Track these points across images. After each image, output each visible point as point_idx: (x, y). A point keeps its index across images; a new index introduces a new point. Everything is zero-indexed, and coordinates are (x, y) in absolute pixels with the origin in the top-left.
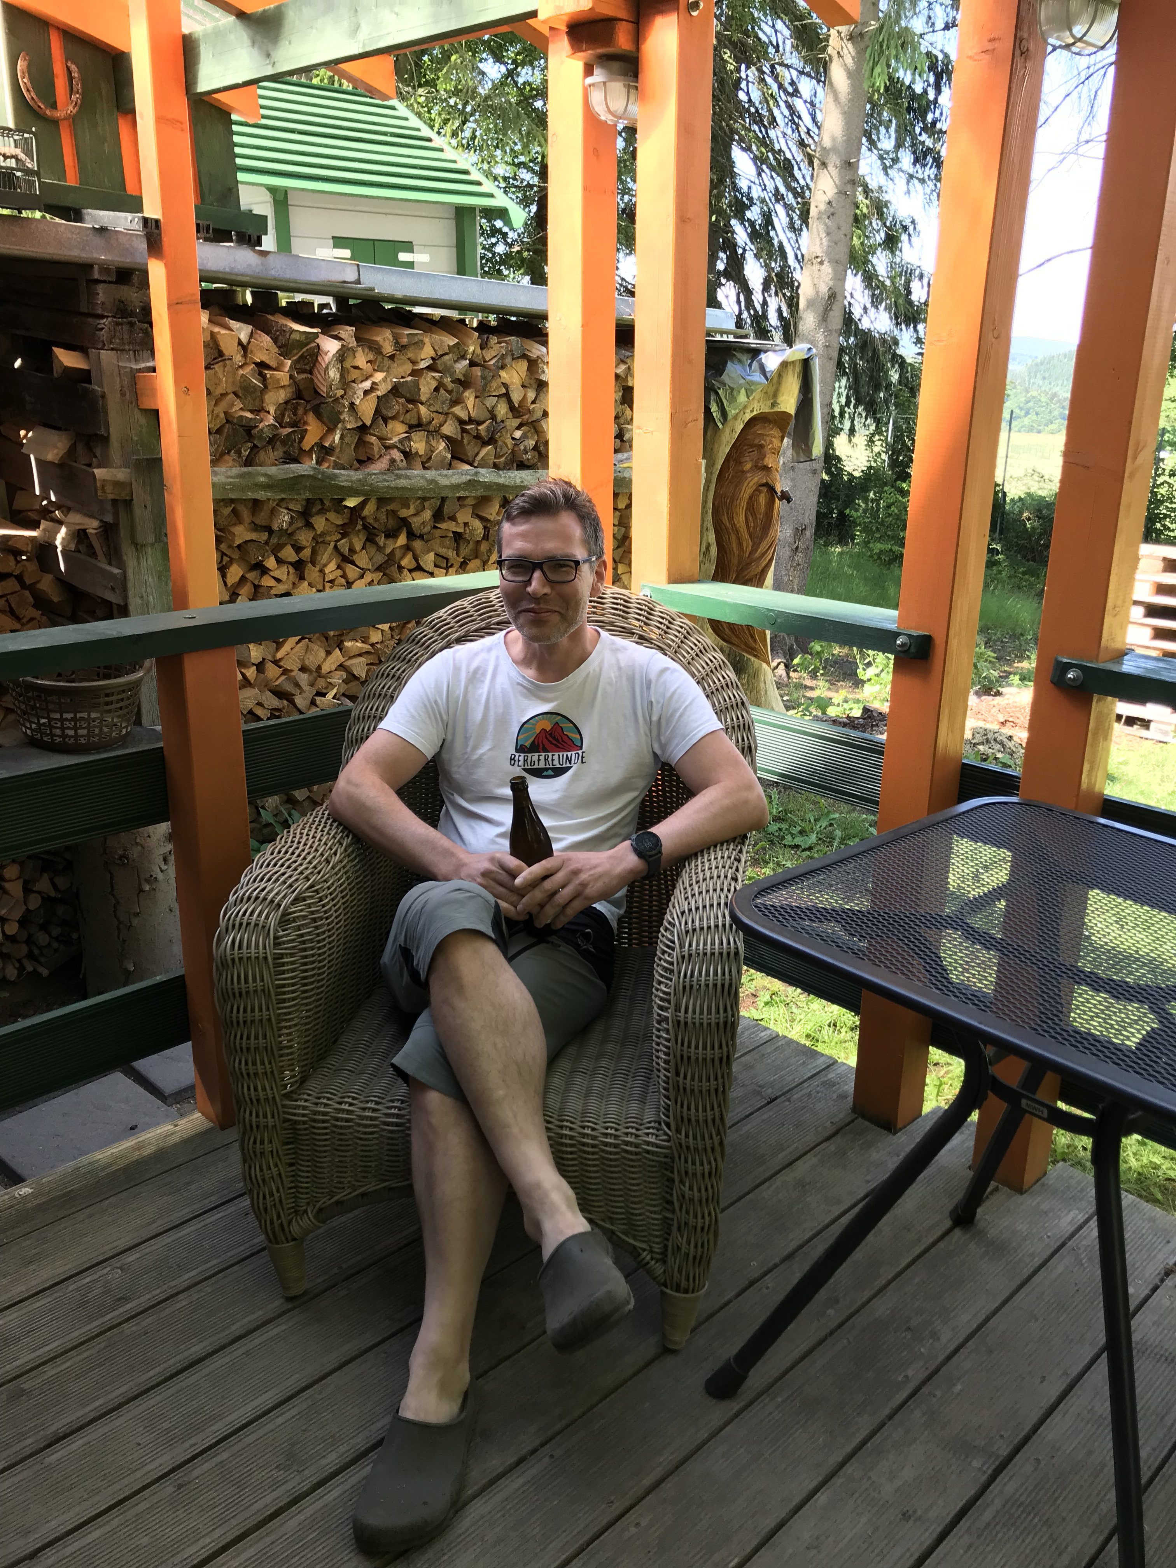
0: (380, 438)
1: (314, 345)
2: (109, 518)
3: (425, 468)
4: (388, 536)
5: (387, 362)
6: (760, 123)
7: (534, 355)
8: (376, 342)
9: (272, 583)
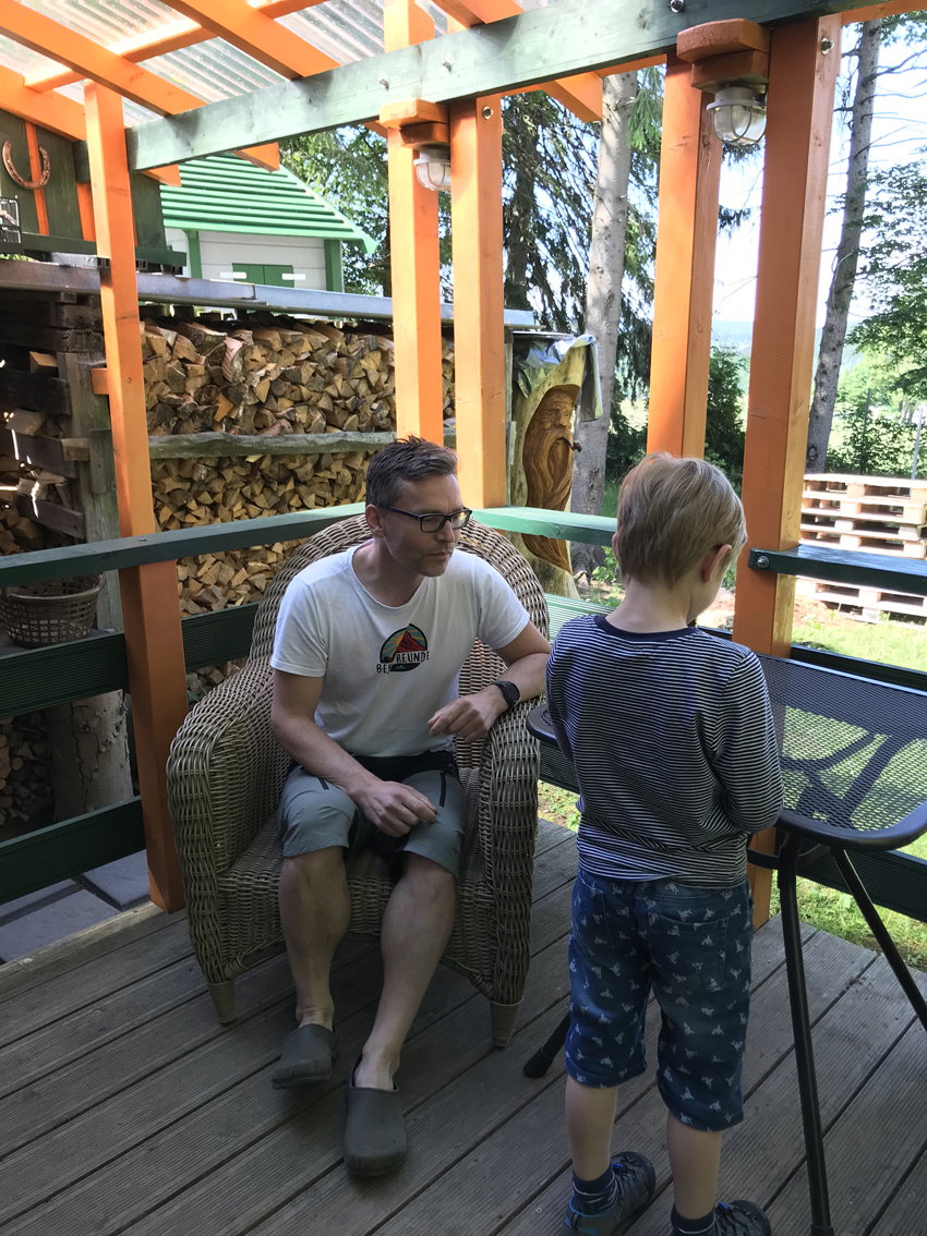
0: (272, 411)
1: (222, 344)
2: (72, 475)
3: (306, 432)
4: (279, 484)
5: (276, 355)
6: (554, 168)
7: (385, 348)
8: (268, 341)
9: (194, 520)
